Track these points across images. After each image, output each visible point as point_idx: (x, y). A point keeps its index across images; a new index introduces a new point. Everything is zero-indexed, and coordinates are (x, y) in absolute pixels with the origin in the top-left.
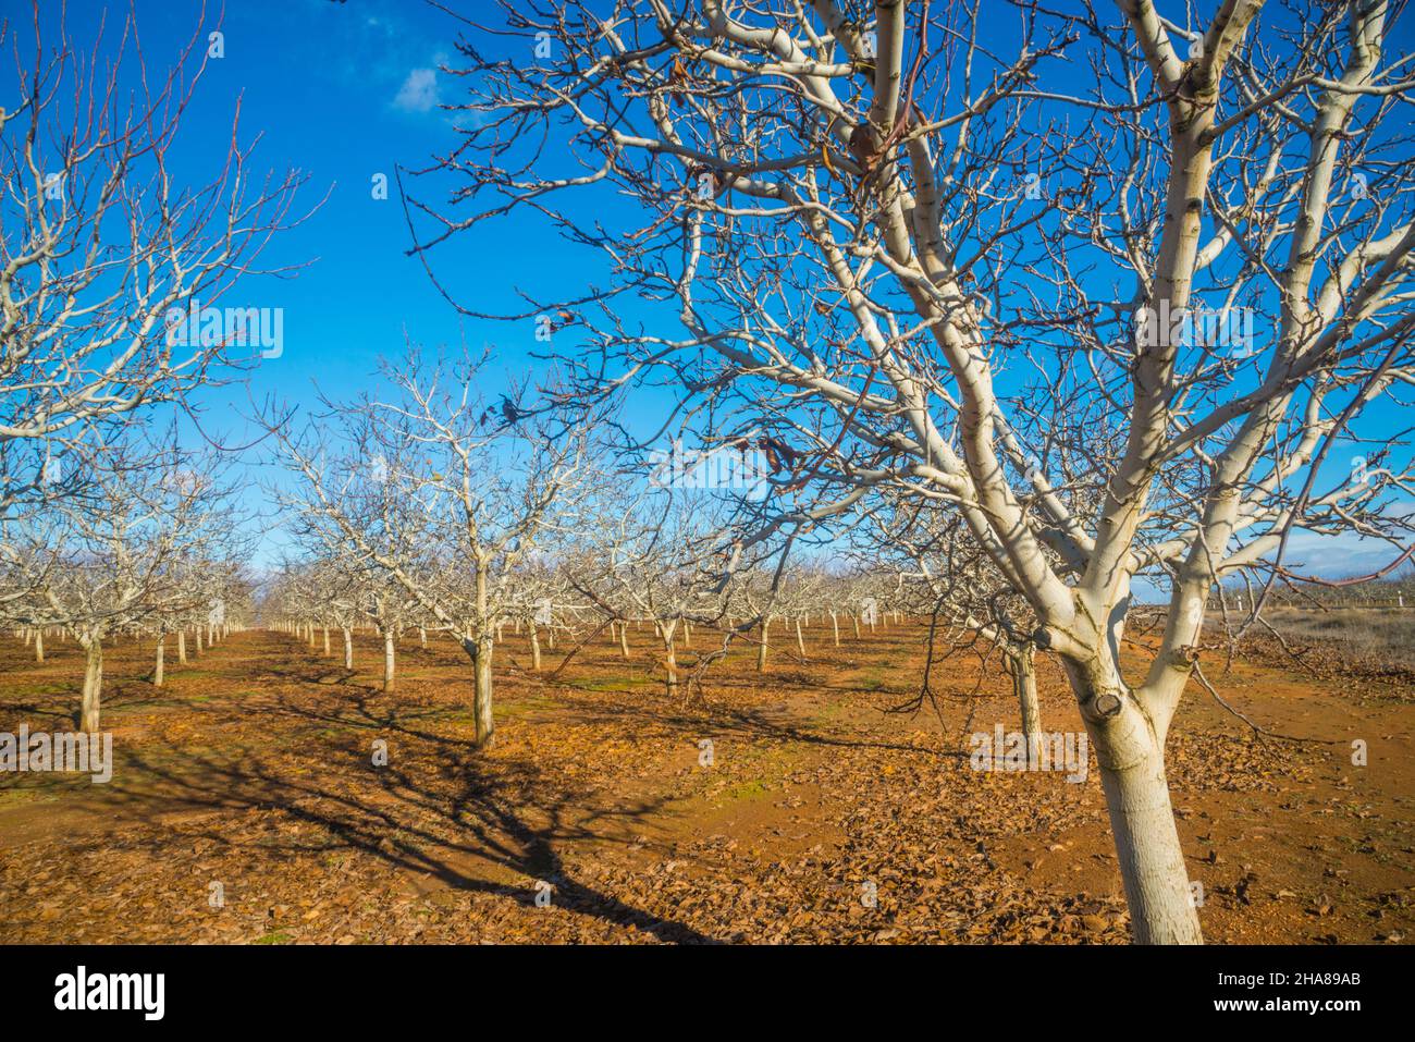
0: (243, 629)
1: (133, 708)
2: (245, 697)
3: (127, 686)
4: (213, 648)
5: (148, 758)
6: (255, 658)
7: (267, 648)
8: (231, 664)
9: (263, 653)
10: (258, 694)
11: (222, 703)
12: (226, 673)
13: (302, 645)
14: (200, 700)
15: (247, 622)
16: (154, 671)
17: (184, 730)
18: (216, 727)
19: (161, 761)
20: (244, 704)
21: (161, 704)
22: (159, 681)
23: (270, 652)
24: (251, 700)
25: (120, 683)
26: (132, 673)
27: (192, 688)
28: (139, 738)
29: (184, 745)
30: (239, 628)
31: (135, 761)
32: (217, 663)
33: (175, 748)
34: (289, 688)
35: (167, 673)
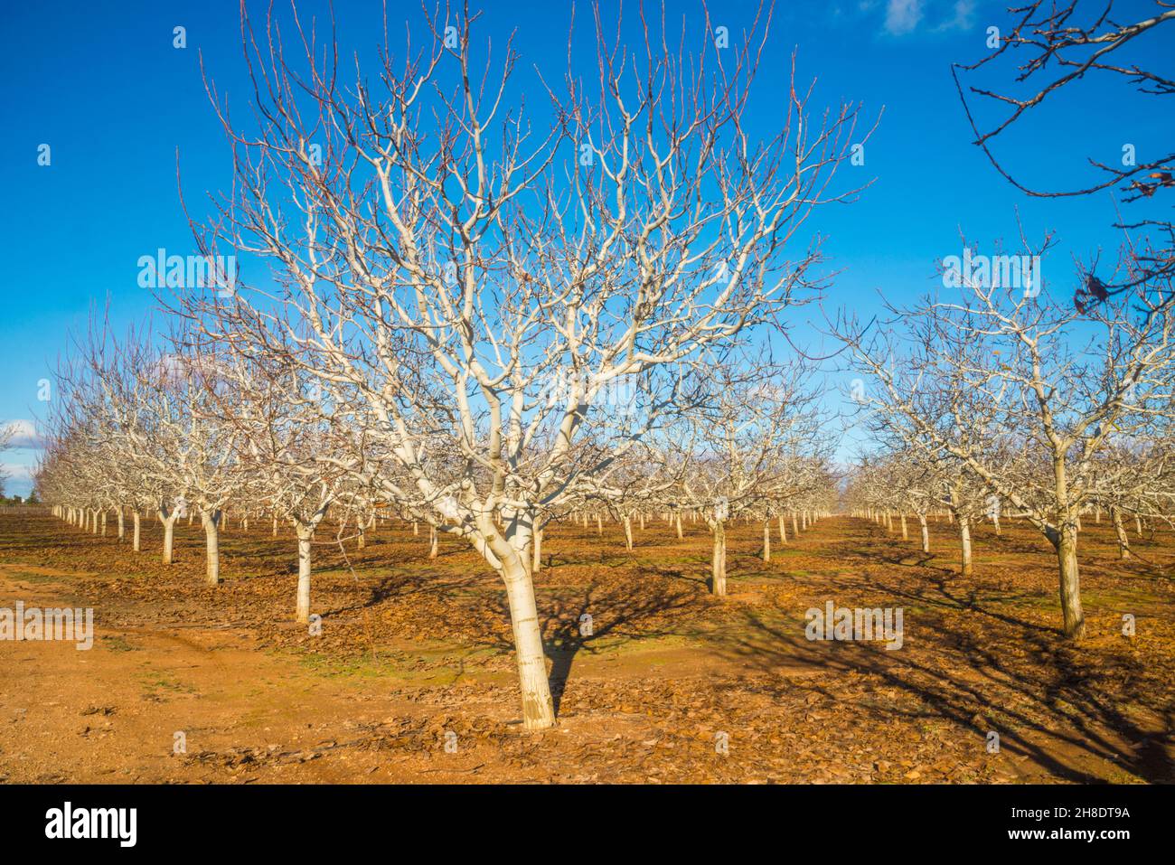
0: (829, 515)
1: (749, 578)
2: (836, 574)
3: (744, 560)
4: (806, 531)
5: (764, 620)
6: (842, 540)
7: (852, 532)
8: (822, 545)
9: (848, 536)
10: (847, 572)
11: (818, 578)
12: (819, 552)
13: (882, 530)
14: (800, 575)
15: (832, 509)
16: (762, 548)
17: (790, 599)
18: (815, 598)
19: (775, 623)
20: (837, 580)
21: (770, 576)
22: (767, 557)
23: (854, 535)
24: (842, 577)
25: (738, 558)
26: (746, 550)
27: (793, 564)
28: (756, 603)
29: (791, 612)
30: (826, 514)
31: (756, 621)
32: (811, 544)
33: (785, 613)
34: (873, 568)
35: (773, 551)
